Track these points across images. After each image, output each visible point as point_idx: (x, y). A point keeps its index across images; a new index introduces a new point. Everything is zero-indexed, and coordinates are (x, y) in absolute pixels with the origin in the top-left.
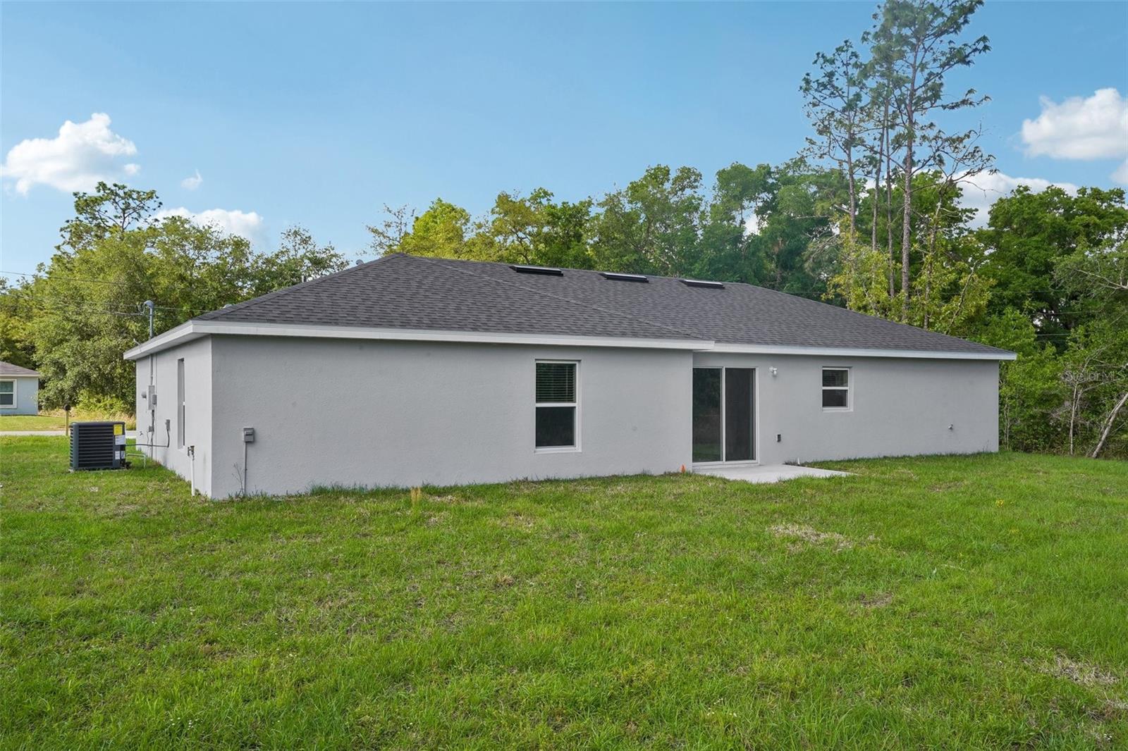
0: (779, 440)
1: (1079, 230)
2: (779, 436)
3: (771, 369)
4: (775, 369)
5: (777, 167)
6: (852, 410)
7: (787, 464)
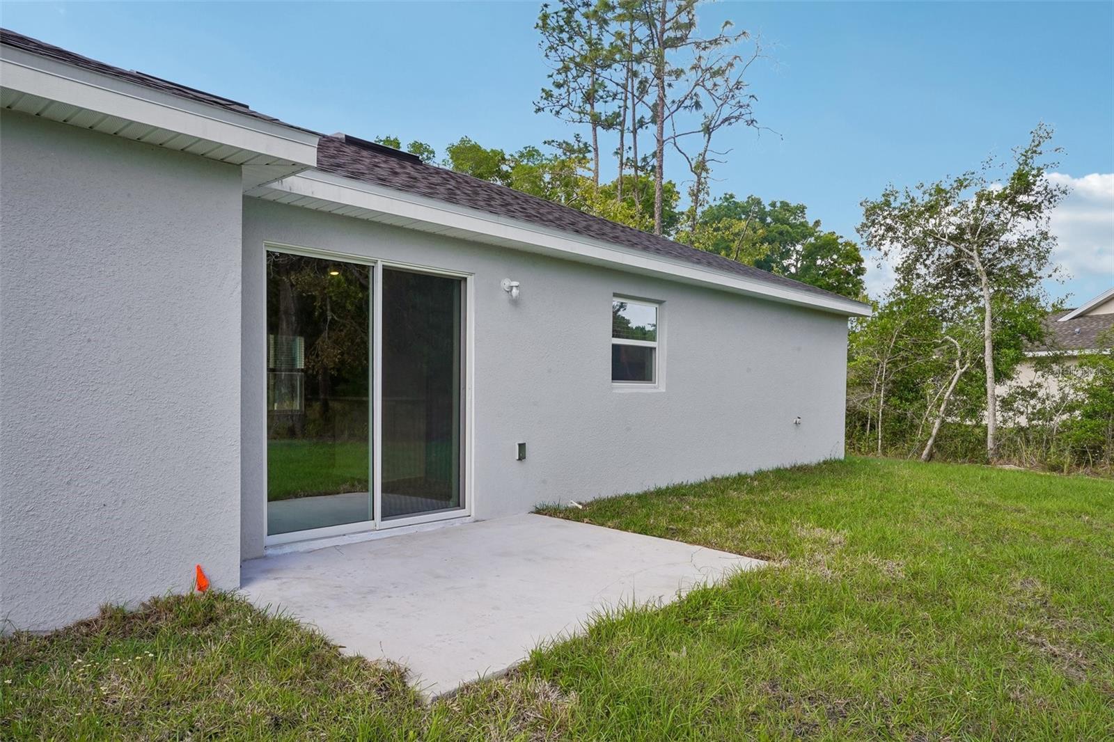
0: (522, 457)
1: (775, 237)
2: (522, 447)
3: (506, 283)
4: (515, 283)
5: (512, 156)
6: (663, 389)
7: (539, 511)
